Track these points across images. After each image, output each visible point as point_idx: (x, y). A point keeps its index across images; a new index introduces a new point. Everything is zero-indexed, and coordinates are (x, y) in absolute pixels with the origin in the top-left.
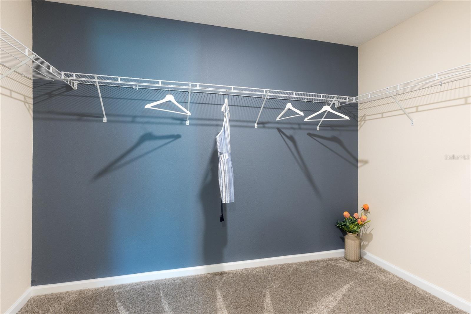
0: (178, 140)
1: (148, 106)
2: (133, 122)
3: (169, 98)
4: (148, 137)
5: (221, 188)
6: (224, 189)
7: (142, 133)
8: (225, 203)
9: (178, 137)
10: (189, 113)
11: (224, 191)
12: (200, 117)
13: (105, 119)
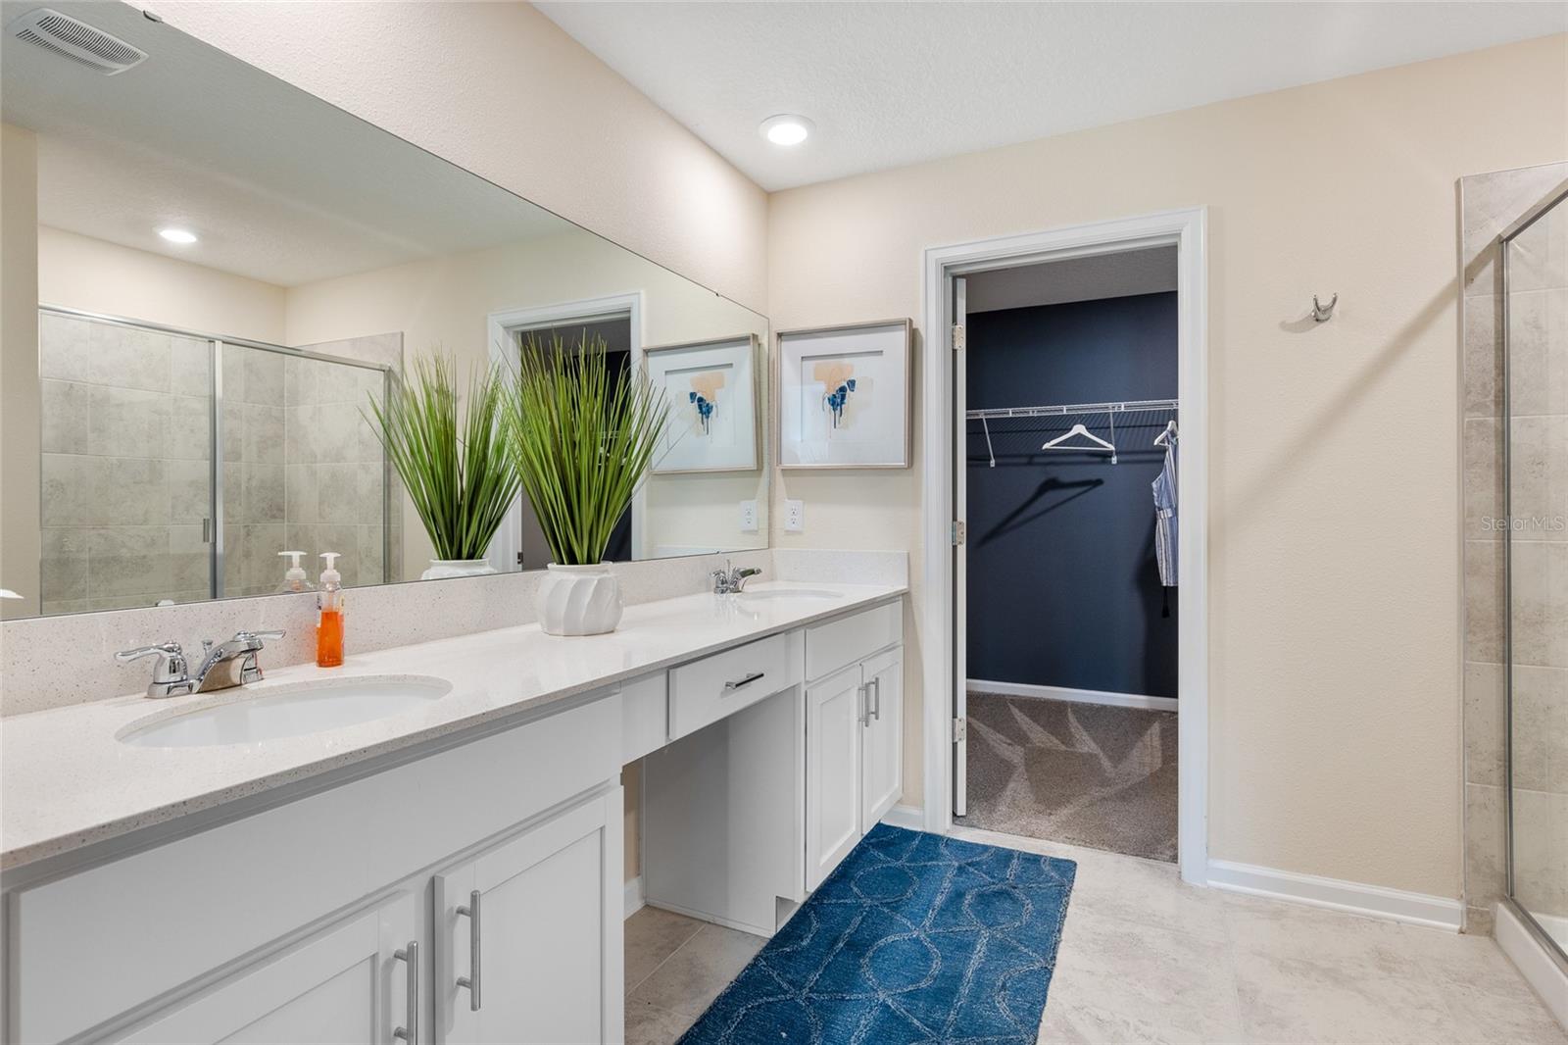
0: (1099, 488)
1: (1046, 446)
2: (1030, 464)
3: (1079, 429)
4: (1052, 484)
5: (1159, 562)
6: (1164, 564)
7: (1043, 479)
8: (1166, 587)
9: (1099, 482)
10: (1112, 447)
11: (1164, 566)
12: (1130, 449)
13: (993, 463)
